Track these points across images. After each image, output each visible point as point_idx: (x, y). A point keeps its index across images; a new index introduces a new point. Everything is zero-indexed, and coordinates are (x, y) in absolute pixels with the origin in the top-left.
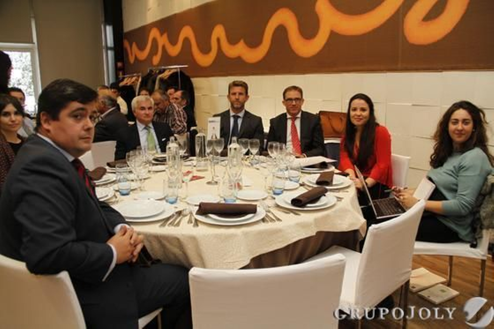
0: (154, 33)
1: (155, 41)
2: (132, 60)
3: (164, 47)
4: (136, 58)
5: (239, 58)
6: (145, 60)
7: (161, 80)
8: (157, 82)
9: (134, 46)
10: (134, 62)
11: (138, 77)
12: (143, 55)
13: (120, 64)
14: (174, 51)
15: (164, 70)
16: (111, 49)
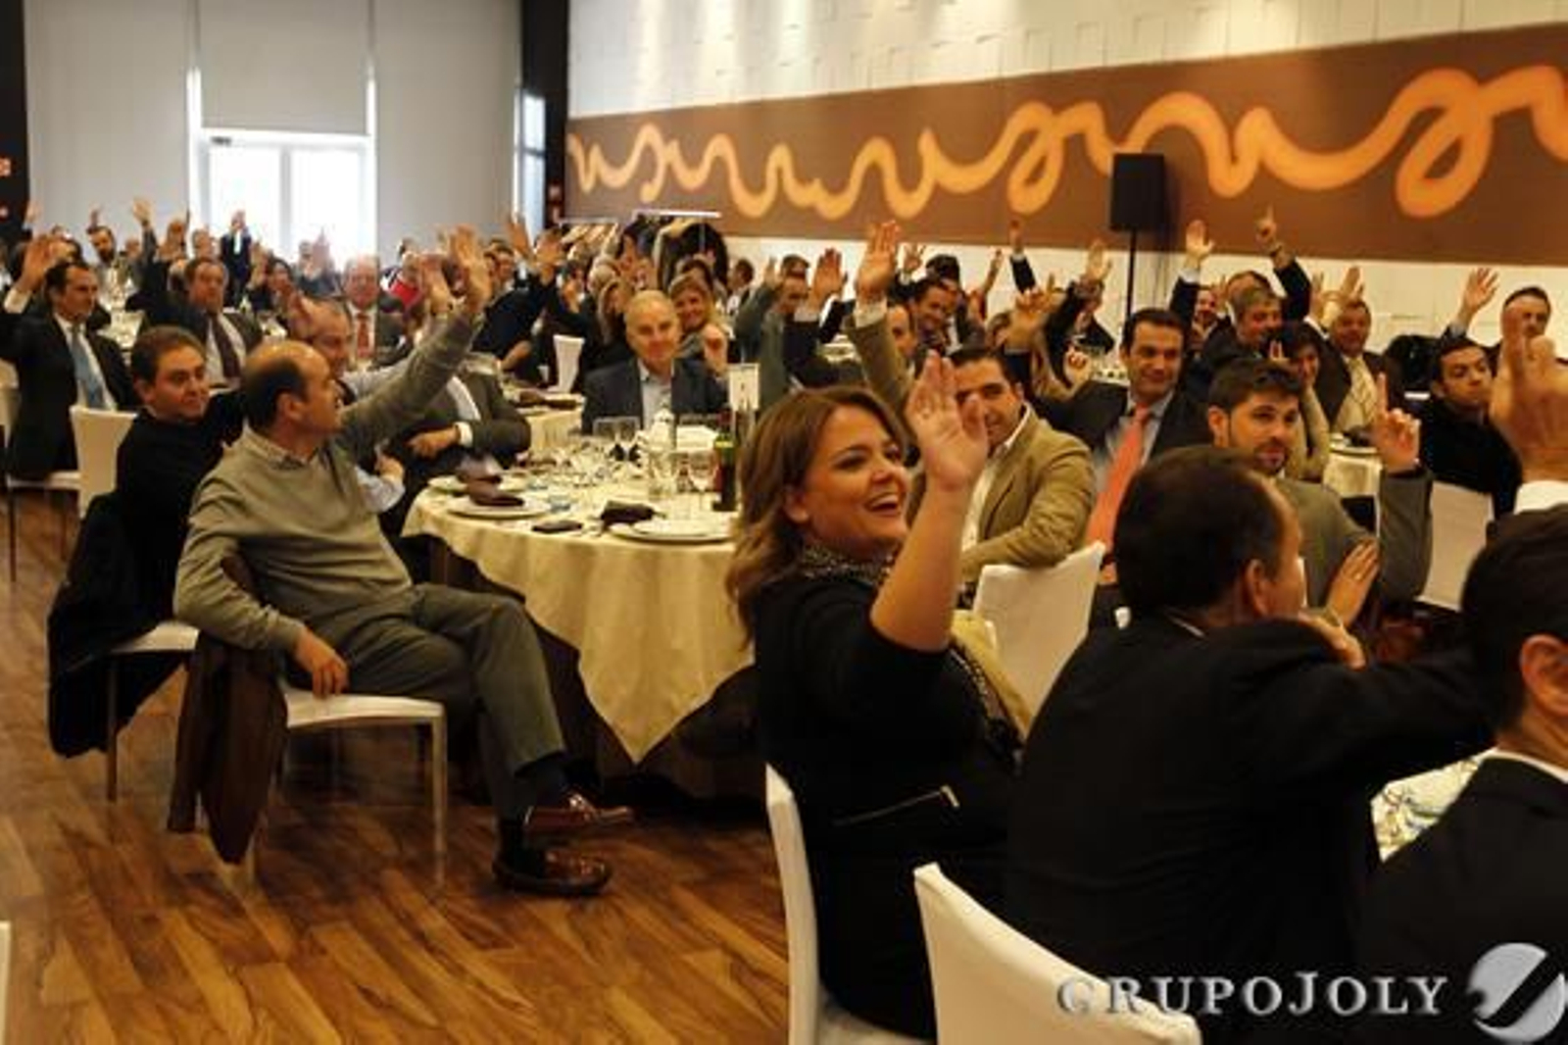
0: (649, 135)
1: (649, 152)
2: (587, 184)
3: (670, 169)
4: (598, 182)
5: (811, 210)
6: (624, 189)
7: (666, 238)
8: (658, 241)
9: (596, 154)
10: (594, 191)
11: (609, 226)
12: (618, 178)
13: (554, 192)
14: (693, 179)
15: (671, 219)
16: (534, 153)
